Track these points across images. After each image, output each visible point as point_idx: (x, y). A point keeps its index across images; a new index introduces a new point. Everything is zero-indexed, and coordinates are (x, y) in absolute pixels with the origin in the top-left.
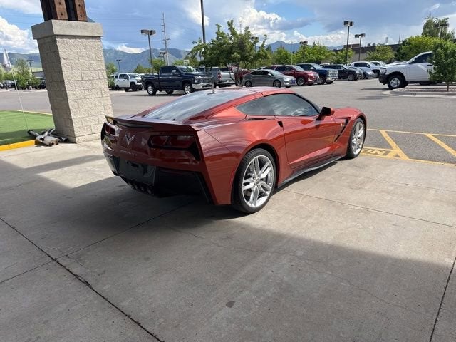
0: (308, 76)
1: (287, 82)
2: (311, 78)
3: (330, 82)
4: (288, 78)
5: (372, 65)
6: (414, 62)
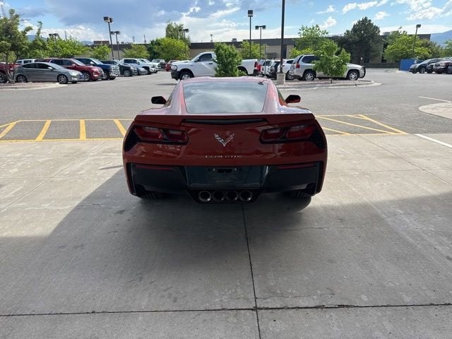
0: (93, 71)
1: (74, 77)
2: (97, 73)
3: (113, 78)
4: (74, 73)
5: (140, 62)
6: (199, 61)
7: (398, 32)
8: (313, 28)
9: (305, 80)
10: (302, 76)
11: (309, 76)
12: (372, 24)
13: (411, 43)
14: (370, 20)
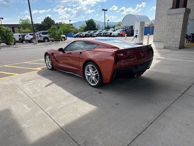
7: (62, 23)
8: (26, 20)
9: (45, 42)
10: (43, 40)
11: (46, 40)
12: (51, 19)
13: (69, 27)
14: (50, 18)
